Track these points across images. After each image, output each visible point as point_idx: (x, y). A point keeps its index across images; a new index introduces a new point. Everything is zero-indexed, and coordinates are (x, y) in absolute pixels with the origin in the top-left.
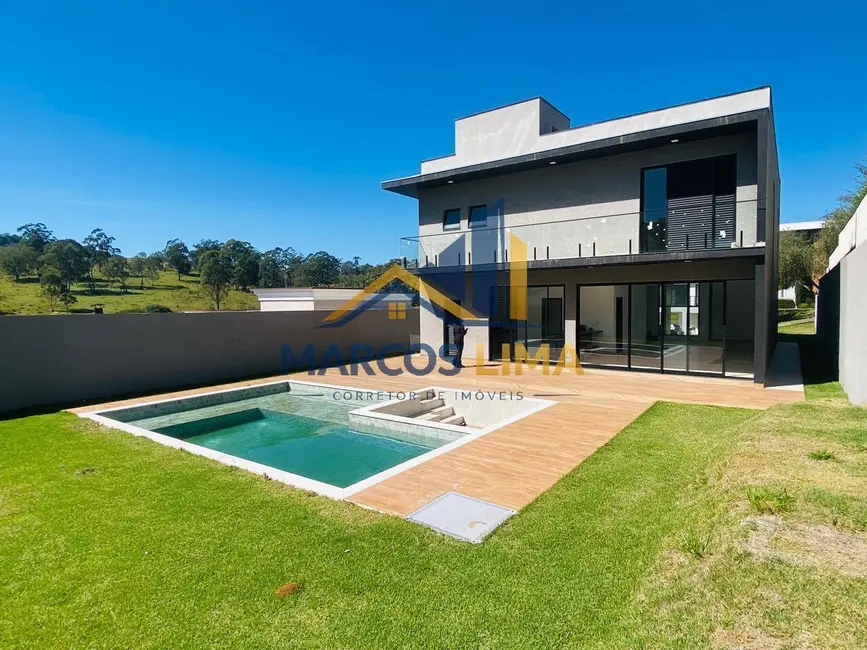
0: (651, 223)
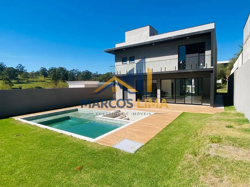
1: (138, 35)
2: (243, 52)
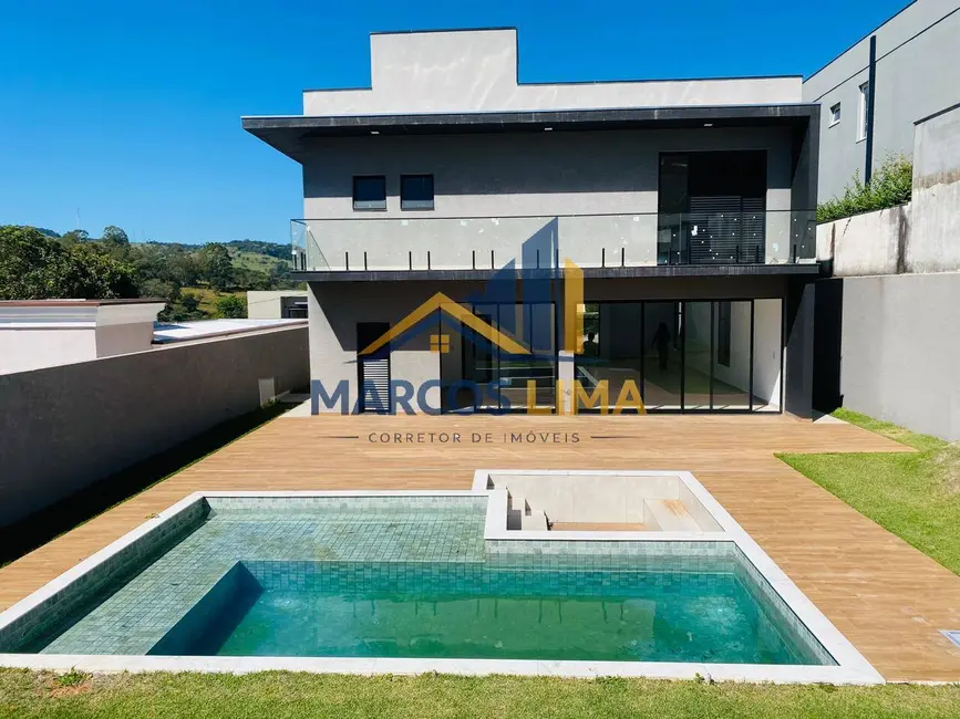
0: (696, 227)
1: (453, 65)
2: (910, 212)
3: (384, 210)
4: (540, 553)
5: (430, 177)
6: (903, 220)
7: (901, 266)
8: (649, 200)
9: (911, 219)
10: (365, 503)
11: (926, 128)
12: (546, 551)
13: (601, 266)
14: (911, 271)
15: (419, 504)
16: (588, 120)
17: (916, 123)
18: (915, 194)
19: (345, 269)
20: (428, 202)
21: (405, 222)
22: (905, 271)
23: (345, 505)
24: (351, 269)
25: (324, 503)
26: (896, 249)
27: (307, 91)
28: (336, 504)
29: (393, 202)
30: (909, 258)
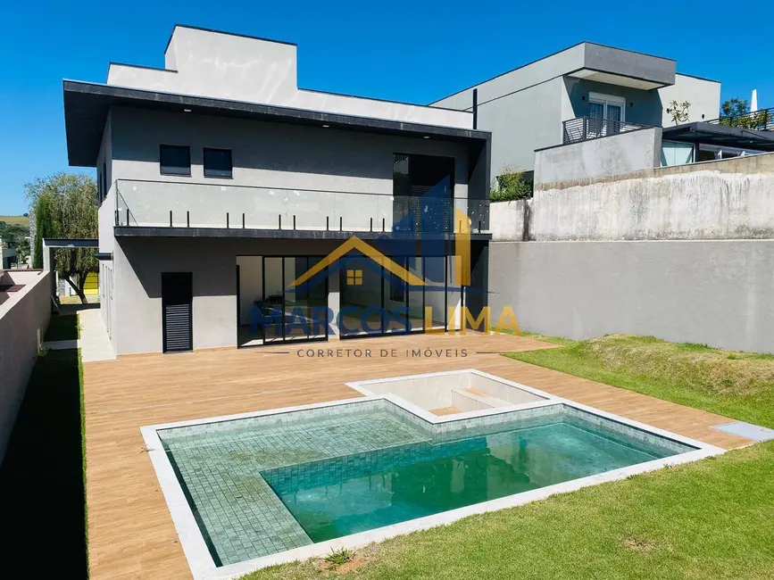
1: (248, 65)
2: (532, 204)
3: (189, 175)
4: (465, 428)
5: (229, 152)
6: (527, 208)
7: (526, 236)
8: (387, 185)
9: (533, 208)
10: (296, 417)
11: (543, 155)
12: (469, 426)
13: (369, 230)
14: (535, 240)
15: (336, 411)
16: (358, 124)
17: (535, 151)
18: (535, 193)
19: (168, 225)
20: (227, 172)
21: (223, 188)
22: (529, 239)
23: (280, 420)
24: (174, 225)
25: (262, 421)
26: (522, 226)
27: (113, 63)
28: (273, 420)
29: (197, 170)
30: (532, 232)
